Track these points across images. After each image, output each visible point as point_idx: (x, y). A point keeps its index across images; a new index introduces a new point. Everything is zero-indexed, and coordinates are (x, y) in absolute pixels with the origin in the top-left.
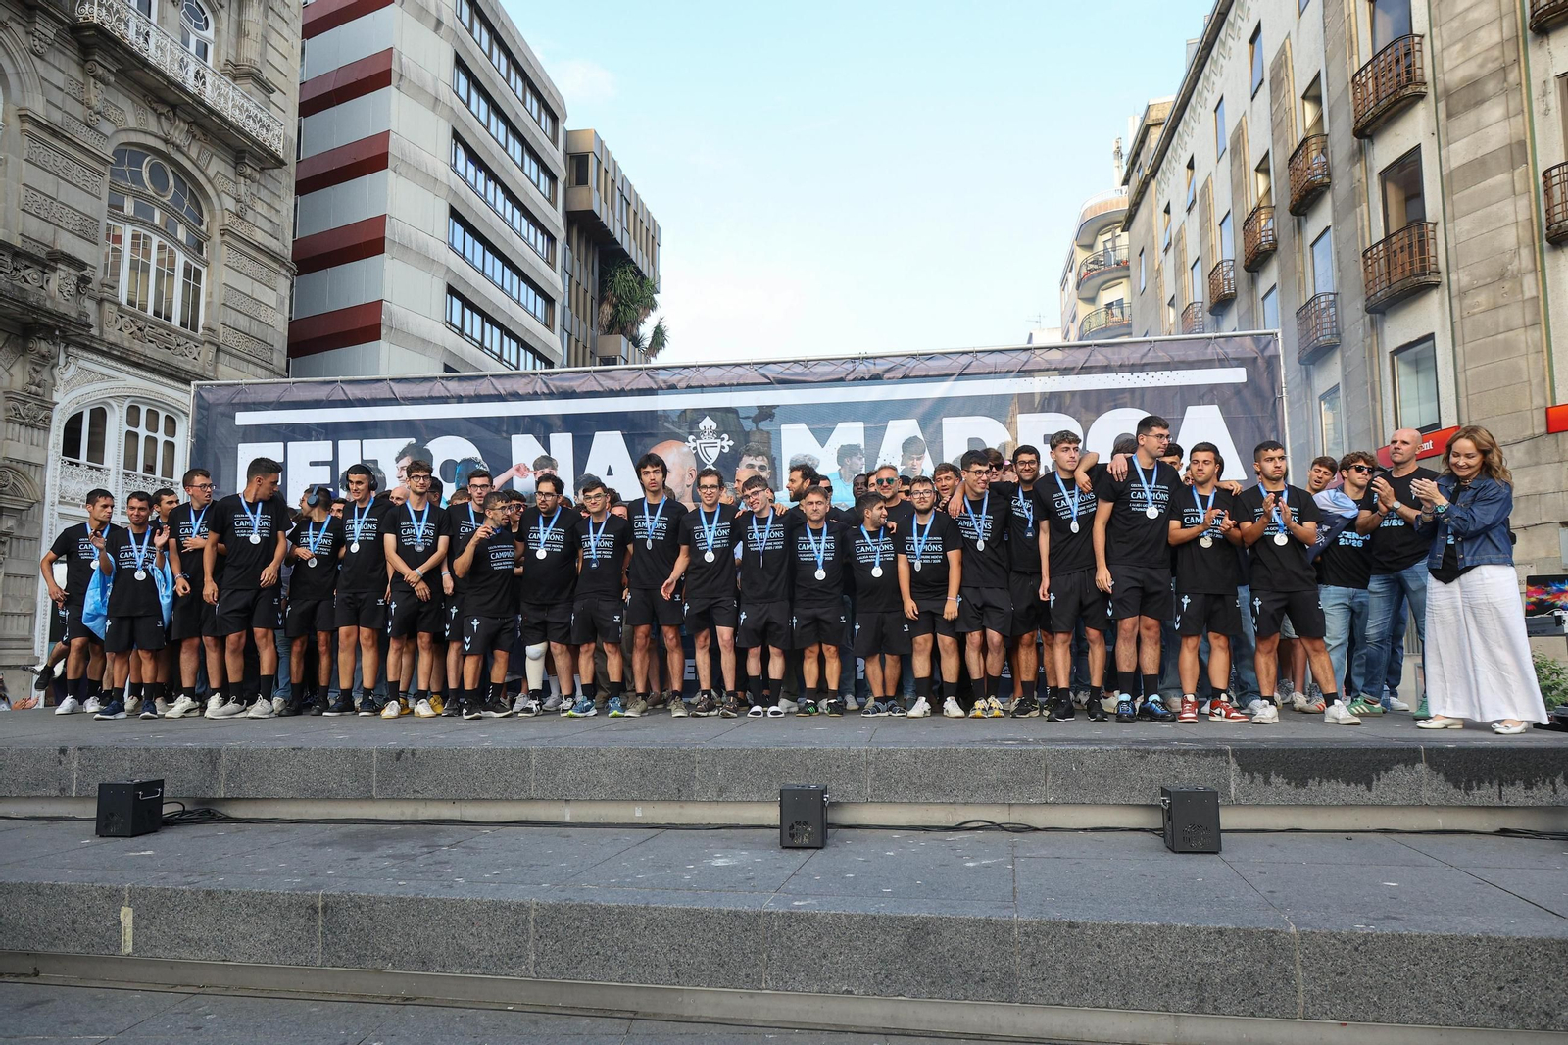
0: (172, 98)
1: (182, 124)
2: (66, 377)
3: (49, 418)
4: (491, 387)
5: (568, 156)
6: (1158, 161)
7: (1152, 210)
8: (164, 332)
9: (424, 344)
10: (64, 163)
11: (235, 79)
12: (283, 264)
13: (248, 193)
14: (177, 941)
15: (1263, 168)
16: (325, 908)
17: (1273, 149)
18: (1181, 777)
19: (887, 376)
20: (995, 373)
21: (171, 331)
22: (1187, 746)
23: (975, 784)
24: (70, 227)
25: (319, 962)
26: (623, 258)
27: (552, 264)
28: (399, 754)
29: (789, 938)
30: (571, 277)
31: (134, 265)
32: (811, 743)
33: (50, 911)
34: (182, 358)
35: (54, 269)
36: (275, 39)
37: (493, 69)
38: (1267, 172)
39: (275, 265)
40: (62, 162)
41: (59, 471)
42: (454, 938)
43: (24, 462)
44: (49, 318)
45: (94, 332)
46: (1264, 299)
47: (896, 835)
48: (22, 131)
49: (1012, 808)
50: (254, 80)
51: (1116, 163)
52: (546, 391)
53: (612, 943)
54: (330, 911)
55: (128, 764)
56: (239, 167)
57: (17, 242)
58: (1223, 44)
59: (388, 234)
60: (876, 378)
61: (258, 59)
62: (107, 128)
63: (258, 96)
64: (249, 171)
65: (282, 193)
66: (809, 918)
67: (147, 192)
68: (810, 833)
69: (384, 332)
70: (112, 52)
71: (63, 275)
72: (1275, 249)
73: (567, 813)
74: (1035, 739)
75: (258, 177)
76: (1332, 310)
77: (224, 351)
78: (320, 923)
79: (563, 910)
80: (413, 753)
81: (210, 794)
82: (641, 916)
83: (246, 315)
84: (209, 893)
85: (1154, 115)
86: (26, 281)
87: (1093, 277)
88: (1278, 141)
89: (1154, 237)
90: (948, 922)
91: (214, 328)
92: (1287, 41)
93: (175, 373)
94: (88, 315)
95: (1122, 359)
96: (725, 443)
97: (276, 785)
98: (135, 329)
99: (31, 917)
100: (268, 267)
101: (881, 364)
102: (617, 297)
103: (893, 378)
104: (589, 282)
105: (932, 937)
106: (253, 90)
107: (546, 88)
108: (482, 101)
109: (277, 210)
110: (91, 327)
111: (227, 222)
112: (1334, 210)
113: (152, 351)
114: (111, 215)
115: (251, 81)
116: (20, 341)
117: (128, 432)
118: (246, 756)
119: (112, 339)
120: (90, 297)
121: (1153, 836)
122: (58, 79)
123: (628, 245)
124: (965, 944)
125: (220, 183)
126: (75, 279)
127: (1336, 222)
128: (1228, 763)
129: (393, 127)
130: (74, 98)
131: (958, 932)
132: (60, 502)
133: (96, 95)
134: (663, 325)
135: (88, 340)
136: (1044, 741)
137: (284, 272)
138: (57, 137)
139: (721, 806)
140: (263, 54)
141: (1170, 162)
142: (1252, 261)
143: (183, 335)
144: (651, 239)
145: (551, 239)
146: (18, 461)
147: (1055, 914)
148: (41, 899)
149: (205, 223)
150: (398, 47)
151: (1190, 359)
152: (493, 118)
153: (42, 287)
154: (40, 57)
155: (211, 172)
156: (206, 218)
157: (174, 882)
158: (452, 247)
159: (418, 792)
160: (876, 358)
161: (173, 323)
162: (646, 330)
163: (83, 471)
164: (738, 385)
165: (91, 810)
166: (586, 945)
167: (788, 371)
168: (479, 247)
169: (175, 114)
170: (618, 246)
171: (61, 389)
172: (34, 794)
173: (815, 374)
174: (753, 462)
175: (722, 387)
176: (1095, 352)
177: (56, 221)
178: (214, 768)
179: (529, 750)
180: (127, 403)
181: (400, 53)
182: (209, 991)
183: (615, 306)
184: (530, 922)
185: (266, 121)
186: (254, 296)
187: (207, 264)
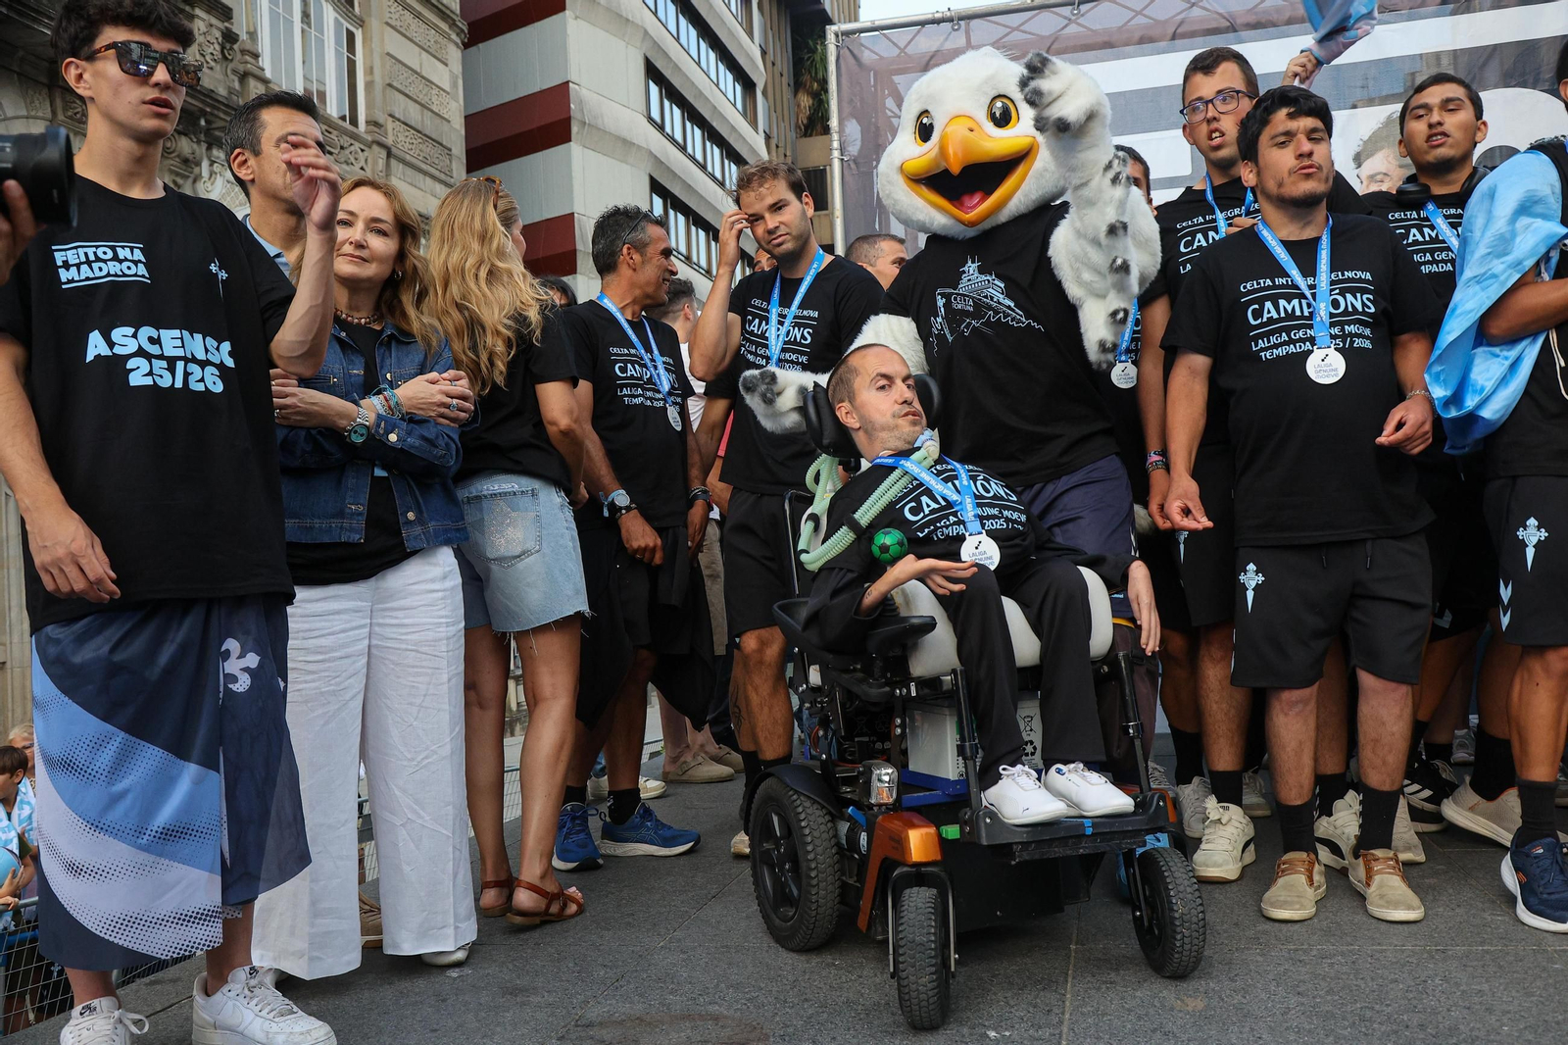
9: (623, 146)
12: (453, 25)
27: (751, 32)
34: (346, 169)
39: (444, 26)
69: (575, 129)
77: (396, 158)
83: (416, 101)
91: (378, 121)
100: (435, 27)
102: (819, 82)
126: (218, 34)
137: (454, 36)
143: (344, 133)
183: (816, 95)
186: (424, 74)
187: (361, 23)
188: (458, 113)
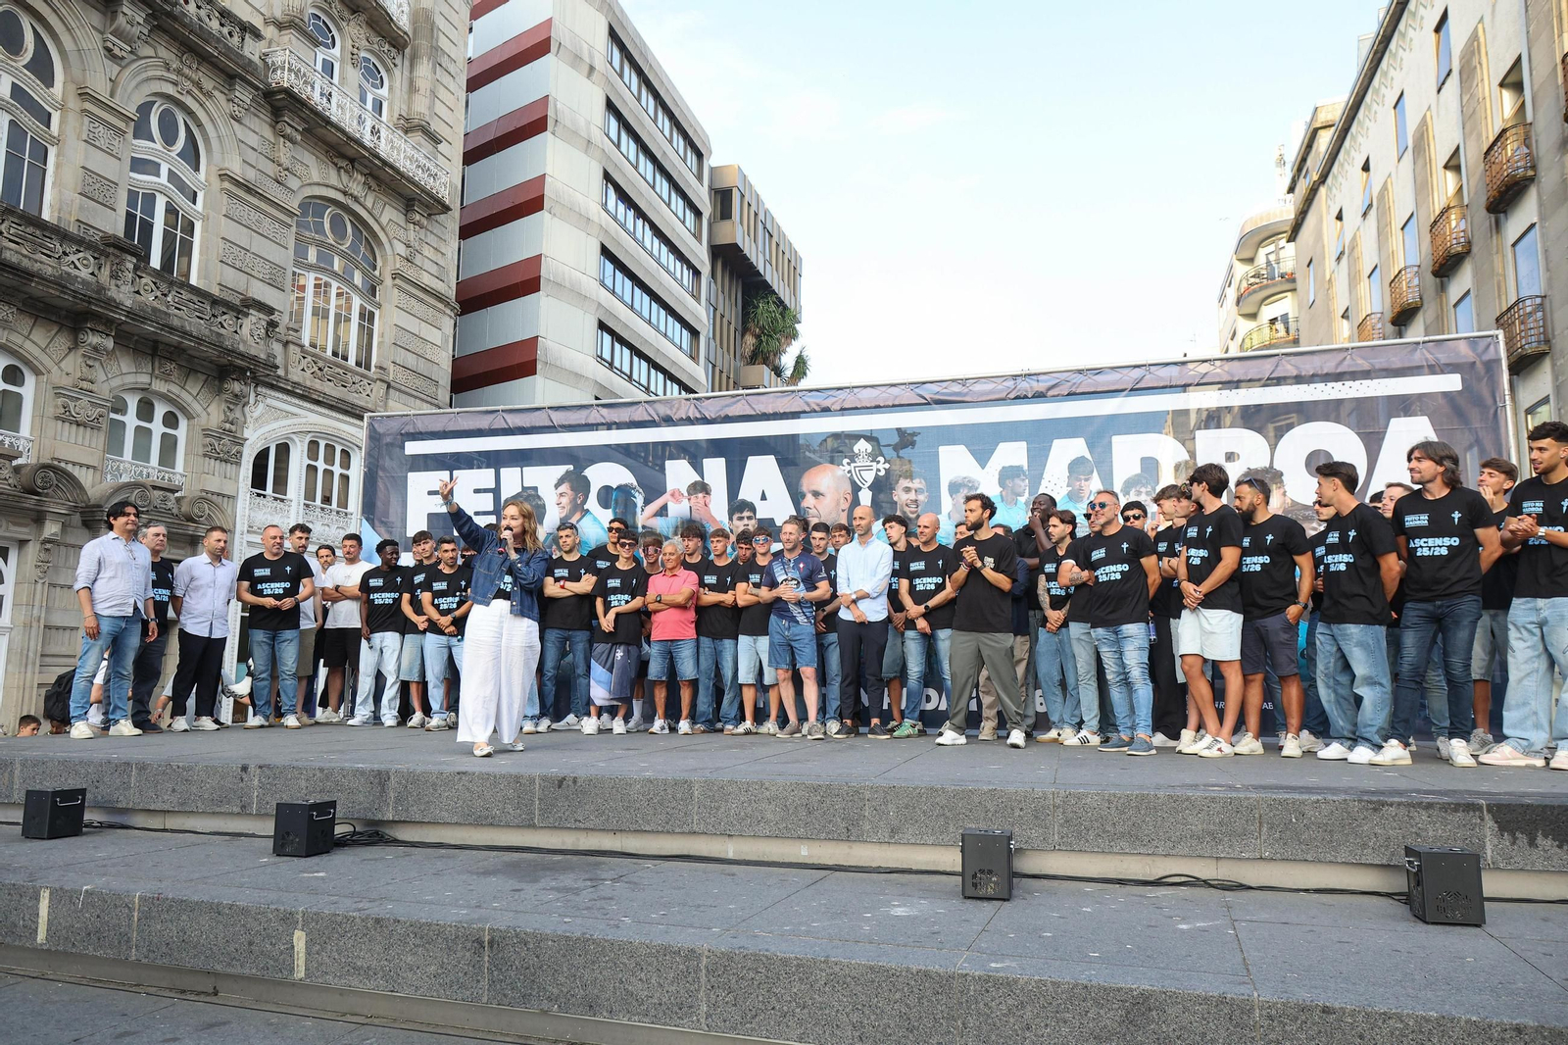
0: (350, 153)
1: (359, 176)
2: (256, 414)
3: (240, 453)
4: (645, 413)
5: (713, 192)
6: (1328, 165)
7: (1321, 217)
8: (341, 371)
9: (577, 378)
10: (257, 217)
11: (406, 132)
12: (447, 304)
13: (417, 239)
14: (346, 969)
15: (1453, 165)
16: (491, 943)
17: (1465, 144)
18: (1424, 834)
19: (1050, 393)
20: (1171, 387)
21: (347, 369)
22: (1430, 798)
23: (1178, 834)
24: (262, 275)
25: (485, 999)
26: (766, 289)
27: (697, 298)
28: (561, 782)
29: (986, 1005)
30: (715, 309)
31: (315, 312)
32: (989, 783)
33: (228, 931)
34: (357, 395)
35: (247, 315)
36: (442, 93)
37: (641, 111)
38: (1457, 169)
39: (440, 306)
40: (255, 216)
41: (248, 502)
42: (621, 982)
43: (219, 494)
44: (242, 360)
45: (281, 372)
46: (1455, 306)
47: (1089, 888)
48: (222, 189)
49: (1220, 863)
50: (423, 132)
51: (1279, 170)
52: (698, 416)
53: (789, 998)
54: (496, 946)
55: (303, 784)
56: (409, 215)
57: (215, 291)
58: (1403, 35)
59: (543, 273)
60: (1040, 396)
61: (427, 113)
62: (293, 183)
63: (427, 146)
64: (417, 217)
65: (447, 237)
66: (1009, 984)
67: (328, 241)
68: (994, 883)
69: (539, 367)
70: (299, 112)
71: (254, 320)
72: (1468, 252)
73: (730, 849)
74: (1244, 785)
75: (426, 223)
76: (1539, 314)
77: (394, 388)
78: (486, 959)
79: (736, 958)
80: (575, 781)
81: (379, 817)
82: (821, 970)
83: (414, 353)
84: (378, 921)
85: (1323, 118)
86: (223, 326)
87: (1255, 292)
88: (1471, 133)
89: (1323, 247)
90: (1173, 996)
91: (385, 366)
92: (1480, 26)
93: (350, 409)
94: (275, 357)
95: (1315, 368)
96: (880, 466)
97: (441, 810)
98: (316, 369)
99: (211, 936)
100: (434, 307)
101: (1046, 381)
102: (760, 328)
103: (1058, 395)
104: (733, 314)
105: (1154, 1013)
106: (423, 141)
107: (691, 126)
108: (631, 142)
109: (442, 254)
110: (277, 367)
111: (398, 266)
112: (1541, 204)
113: (331, 389)
114: (297, 264)
115: (420, 133)
116: (216, 383)
117: (309, 466)
118: (412, 779)
119: (295, 379)
120: (278, 340)
121: (1391, 901)
122: (253, 140)
123: (771, 276)
124: (1195, 1024)
125: (392, 230)
126: (264, 323)
127: (1542, 217)
128: (1482, 819)
129: (549, 171)
130: (266, 157)
131: (1185, 1010)
132: (248, 531)
133: (285, 152)
134: (804, 354)
135: (275, 380)
136: (1256, 788)
137: (448, 311)
138: (250, 193)
139: (892, 847)
140: (431, 107)
141: (1342, 165)
142: (1442, 266)
143: (357, 374)
144: (793, 270)
145: (697, 273)
146: (213, 494)
147: (1302, 995)
148: (220, 918)
149: (378, 268)
150: (553, 94)
151: (1394, 366)
152: (642, 157)
153: (236, 332)
154: (238, 120)
155: (384, 220)
156: (379, 263)
157: (345, 906)
158: (603, 284)
159: (580, 821)
160: (1039, 374)
161: (349, 362)
162: (788, 360)
163: (269, 502)
164: (894, 406)
165: (268, 827)
166: (761, 998)
167: (945, 391)
168: (628, 283)
169: (353, 167)
170: (760, 278)
171: (251, 425)
172: (218, 810)
173: (975, 393)
174: (910, 485)
175: (877, 408)
176: (1283, 362)
177: (249, 270)
178: (383, 790)
179: (691, 782)
180: (308, 438)
181: (555, 100)
182: (376, 1021)
183: (758, 337)
184: (701, 970)
185: (434, 170)
186: (421, 336)
187: (379, 306)
188: (446, 359)
